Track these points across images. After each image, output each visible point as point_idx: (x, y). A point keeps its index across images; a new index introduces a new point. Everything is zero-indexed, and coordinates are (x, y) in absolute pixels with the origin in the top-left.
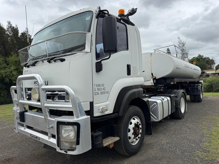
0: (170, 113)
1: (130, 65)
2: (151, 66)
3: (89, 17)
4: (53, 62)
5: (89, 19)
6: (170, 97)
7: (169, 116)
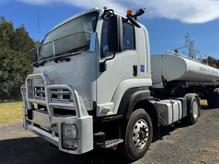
0: (181, 118)
1: (137, 66)
2: (162, 68)
3: (95, 17)
4: (60, 62)
5: (95, 19)
6: (181, 101)
7: (179, 120)
